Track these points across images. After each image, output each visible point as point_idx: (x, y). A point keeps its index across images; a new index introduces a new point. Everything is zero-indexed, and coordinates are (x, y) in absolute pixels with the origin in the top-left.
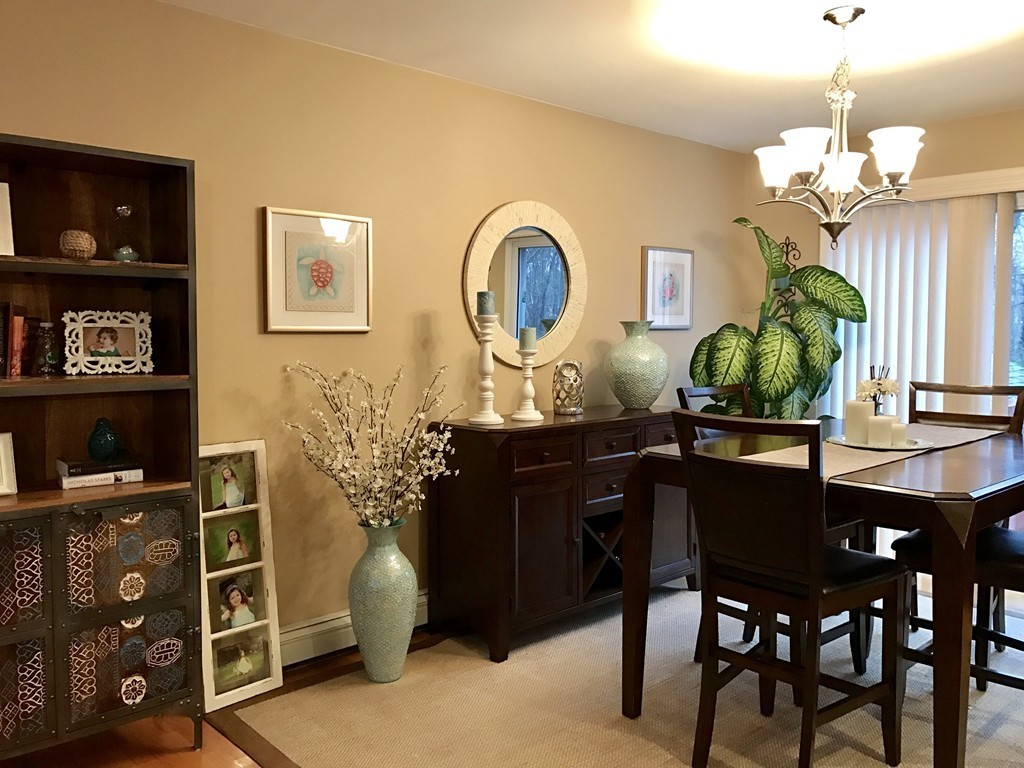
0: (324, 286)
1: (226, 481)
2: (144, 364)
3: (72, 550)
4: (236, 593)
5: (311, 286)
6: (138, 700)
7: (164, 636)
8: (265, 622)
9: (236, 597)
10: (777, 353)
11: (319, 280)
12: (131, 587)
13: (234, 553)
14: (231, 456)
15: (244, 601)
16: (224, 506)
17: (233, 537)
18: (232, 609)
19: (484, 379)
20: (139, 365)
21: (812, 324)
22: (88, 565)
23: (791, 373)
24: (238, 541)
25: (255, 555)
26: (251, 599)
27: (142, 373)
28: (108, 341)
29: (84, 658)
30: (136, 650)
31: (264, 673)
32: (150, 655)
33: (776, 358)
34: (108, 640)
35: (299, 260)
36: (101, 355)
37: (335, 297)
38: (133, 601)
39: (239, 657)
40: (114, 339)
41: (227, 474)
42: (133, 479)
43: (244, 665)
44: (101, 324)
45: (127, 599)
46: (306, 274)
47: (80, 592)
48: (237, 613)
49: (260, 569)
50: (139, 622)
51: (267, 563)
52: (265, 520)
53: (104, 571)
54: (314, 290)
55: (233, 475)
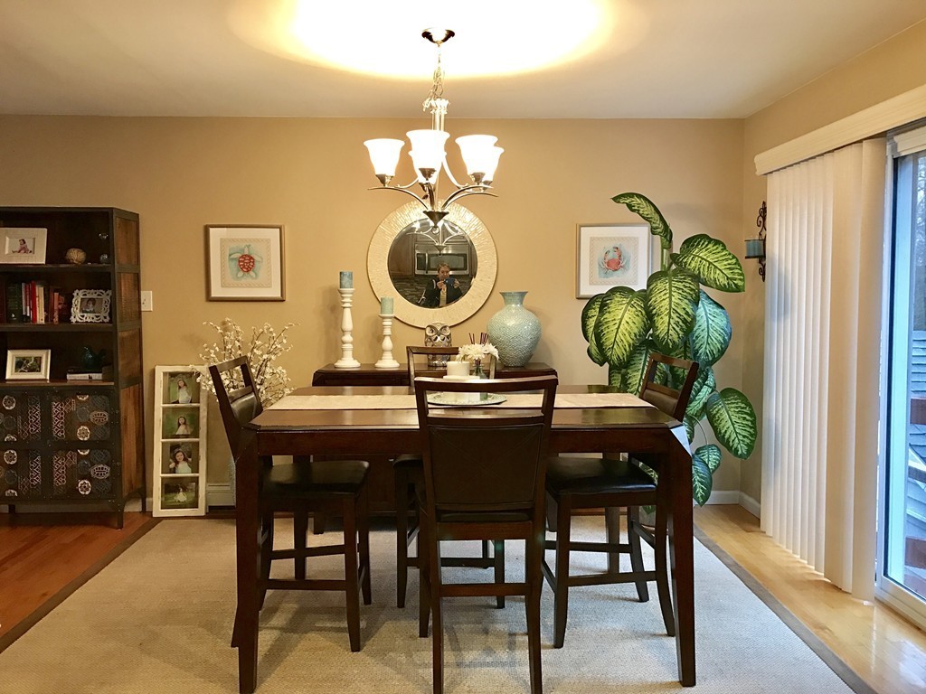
0: (248, 271)
1: (180, 387)
2: (105, 318)
3: (54, 410)
4: (180, 454)
5: (239, 271)
6: (87, 493)
7: (99, 463)
8: (197, 475)
9: (180, 456)
10: (618, 322)
11: (244, 267)
12: (83, 433)
13: (181, 430)
14: (183, 373)
15: (185, 460)
16: (178, 402)
17: (182, 421)
18: (177, 463)
19: (344, 335)
20: (102, 318)
21: (663, 293)
22: (62, 418)
23: (628, 342)
24: (185, 423)
25: (196, 434)
26: (190, 459)
27: (103, 322)
28: (91, 305)
29: (60, 464)
30: (86, 467)
31: (195, 505)
32: (93, 471)
33: (617, 326)
34: (71, 458)
35: (230, 255)
36: (87, 312)
37: (256, 278)
38: (84, 441)
39: (179, 492)
40: (94, 304)
41: (181, 384)
42: (97, 378)
43: (181, 497)
44: (88, 296)
45: (81, 439)
46: (234, 264)
47: (58, 432)
48: (180, 466)
49: (198, 443)
50: (87, 453)
51: (202, 440)
52: (203, 414)
53: (71, 422)
54: (241, 274)
55: (185, 385)
